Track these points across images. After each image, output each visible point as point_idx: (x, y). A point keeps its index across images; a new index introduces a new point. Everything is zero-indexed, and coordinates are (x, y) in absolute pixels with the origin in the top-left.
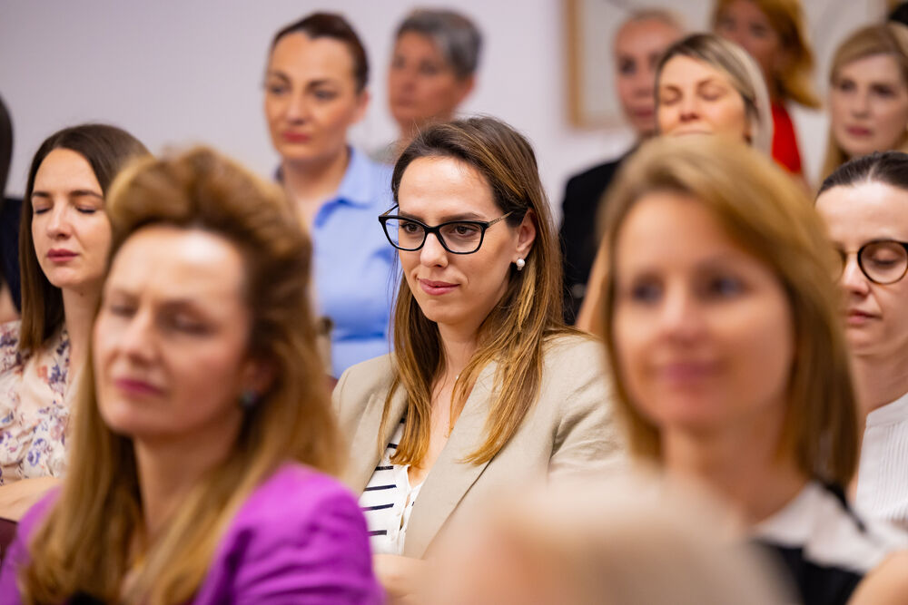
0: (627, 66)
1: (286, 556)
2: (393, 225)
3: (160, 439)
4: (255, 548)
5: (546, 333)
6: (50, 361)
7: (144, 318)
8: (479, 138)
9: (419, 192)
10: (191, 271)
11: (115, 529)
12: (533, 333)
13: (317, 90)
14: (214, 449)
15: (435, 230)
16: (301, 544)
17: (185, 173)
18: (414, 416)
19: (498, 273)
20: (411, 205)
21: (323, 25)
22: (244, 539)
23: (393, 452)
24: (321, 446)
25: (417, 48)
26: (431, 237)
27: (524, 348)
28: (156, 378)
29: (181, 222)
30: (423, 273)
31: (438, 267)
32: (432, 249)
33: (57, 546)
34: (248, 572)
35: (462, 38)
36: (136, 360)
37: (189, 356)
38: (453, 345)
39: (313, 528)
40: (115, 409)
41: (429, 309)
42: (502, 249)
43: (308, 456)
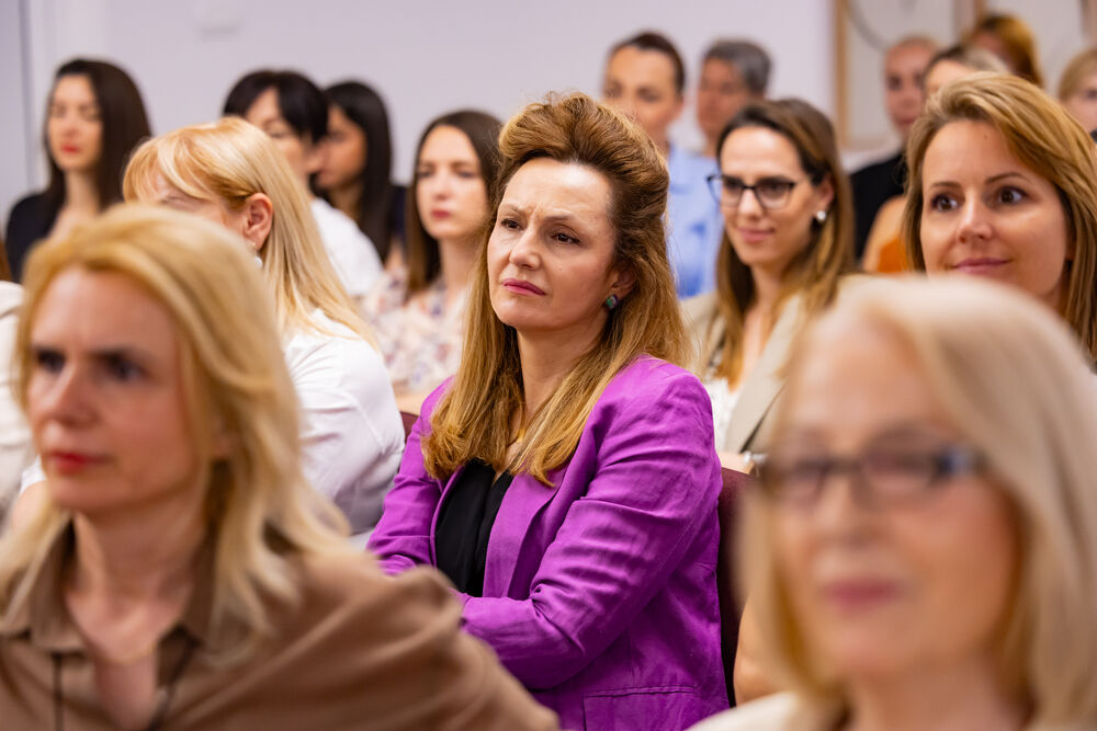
0: (894, 82)
1: (641, 428)
2: (717, 183)
3: (538, 332)
4: (616, 423)
5: (842, 272)
6: (431, 298)
7: (530, 232)
8: (788, 114)
9: (738, 157)
10: (569, 194)
11: (501, 407)
12: (830, 275)
13: (645, 94)
14: (584, 343)
15: (753, 188)
16: (655, 420)
17: (564, 115)
18: (731, 342)
19: (803, 225)
20: (732, 167)
21: (650, 41)
22: (608, 413)
23: (712, 370)
24: (669, 342)
25: (719, 71)
26: (749, 196)
27: (823, 286)
28: (538, 281)
29: (561, 156)
30: (742, 223)
31: (754, 218)
32: (749, 203)
33: (453, 420)
34: (610, 442)
35: (755, 62)
36: (523, 265)
37: (566, 264)
38: (764, 283)
39: (665, 406)
40: (504, 306)
41: (746, 254)
42: (807, 204)
43: (658, 350)
